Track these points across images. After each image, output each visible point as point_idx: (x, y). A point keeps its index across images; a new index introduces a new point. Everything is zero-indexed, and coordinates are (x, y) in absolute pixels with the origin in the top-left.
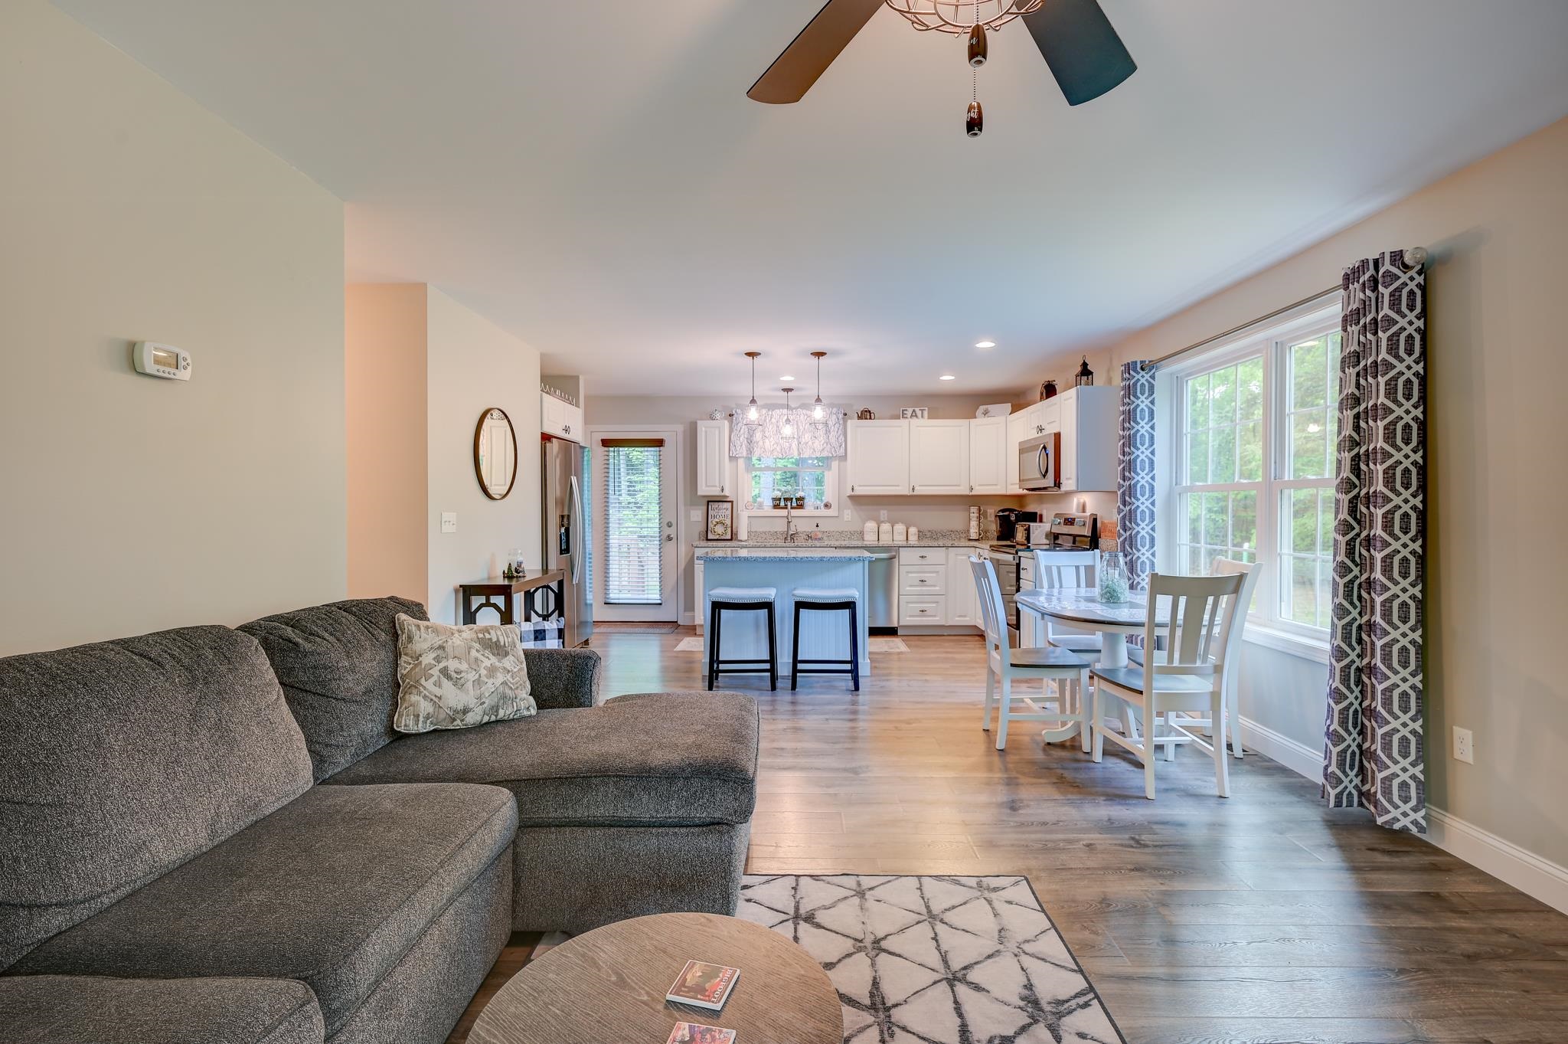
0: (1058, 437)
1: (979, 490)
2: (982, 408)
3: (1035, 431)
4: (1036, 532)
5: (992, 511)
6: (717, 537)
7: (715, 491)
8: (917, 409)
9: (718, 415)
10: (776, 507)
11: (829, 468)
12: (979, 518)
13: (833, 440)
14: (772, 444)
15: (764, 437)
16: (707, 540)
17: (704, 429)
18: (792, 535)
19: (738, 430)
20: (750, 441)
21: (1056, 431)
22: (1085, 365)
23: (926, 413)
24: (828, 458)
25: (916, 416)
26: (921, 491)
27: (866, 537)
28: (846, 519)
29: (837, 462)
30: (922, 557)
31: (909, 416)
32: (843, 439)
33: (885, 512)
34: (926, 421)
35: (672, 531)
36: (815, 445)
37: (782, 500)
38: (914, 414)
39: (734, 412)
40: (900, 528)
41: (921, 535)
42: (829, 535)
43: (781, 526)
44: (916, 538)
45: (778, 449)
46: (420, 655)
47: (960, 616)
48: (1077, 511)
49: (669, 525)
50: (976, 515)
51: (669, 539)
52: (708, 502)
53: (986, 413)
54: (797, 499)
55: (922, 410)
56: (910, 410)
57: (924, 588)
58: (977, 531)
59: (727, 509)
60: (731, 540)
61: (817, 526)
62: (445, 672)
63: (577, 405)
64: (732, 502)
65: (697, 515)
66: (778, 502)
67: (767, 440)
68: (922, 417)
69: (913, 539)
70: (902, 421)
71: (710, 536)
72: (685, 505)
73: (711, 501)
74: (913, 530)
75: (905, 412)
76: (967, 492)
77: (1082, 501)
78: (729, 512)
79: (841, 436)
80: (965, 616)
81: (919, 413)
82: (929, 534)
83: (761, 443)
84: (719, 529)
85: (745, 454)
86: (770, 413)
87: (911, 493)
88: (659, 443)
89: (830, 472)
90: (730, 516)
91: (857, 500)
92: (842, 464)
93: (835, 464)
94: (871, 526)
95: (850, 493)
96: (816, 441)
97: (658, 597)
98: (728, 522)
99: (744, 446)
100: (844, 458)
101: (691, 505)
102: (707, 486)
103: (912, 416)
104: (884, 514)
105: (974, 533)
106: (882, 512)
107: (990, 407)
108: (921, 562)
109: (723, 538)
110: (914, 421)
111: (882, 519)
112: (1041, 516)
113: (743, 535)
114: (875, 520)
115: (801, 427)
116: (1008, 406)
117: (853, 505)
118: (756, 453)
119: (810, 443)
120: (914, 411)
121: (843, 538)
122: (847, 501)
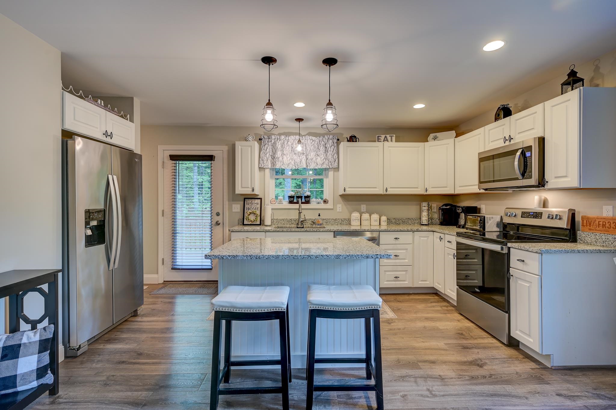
0: (542, 141)
1: (431, 191)
2: (432, 136)
3: (502, 141)
4: (490, 222)
5: (435, 206)
6: (250, 223)
7: (248, 191)
8: (388, 136)
9: (250, 138)
10: (291, 202)
11: (327, 176)
12: (428, 210)
13: (330, 157)
14: (288, 159)
15: (283, 154)
16: (244, 225)
17: (240, 147)
18: (302, 221)
19: (266, 148)
20: (273, 158)
21: (541, 135)
22: (574, 74)
23: (394, 138)
24: (325, 169)
25: (388, 141)
26: (391, 191)
27: (353, 223)
28: (338, 211)
29: (333, 172)
30: (396, 238)
31: (382, 140)
32: (337, 156)
33: (365, 206)
34: (394, 144)
35: (219, 219)
36: (318, 160)
37: (295, 198)
38: (386, 139)
39: (262, 137)
40: (375, 217)
41: (389, 221)
42: (327, 221)
43: (294, 215)
44: (386, 223)
45: (293, 163)
47: (422, 281)
48: (539, 207)
49: (218, 214)
50: (426, 208)
51: (218, 224)
53: (435, 138)
54: (305, 197)
55: (391, 137)
56: (383, 136)
57: (398, 261)
58: (427, 219)
59: (257, 204)
60: (260, 225)
61: (319, 215)
64: (261, 199)
65: (237, 207)
66: (292, 199)
67: (285, 157)
68: (391, 141)
69: (384, 226)
70: (377, 144)
71: (246, 222)
72: (229, 201)
73: (247, 198)
74: (384, 218)
75: (380, 138)
76: (423, 192)
77: (543, 198)
78: (259, 206)
79: (335, 155)
80: (426, 281)
81: (389, 138)
82: (394, 221)
83: (281, 159)
84: (252, 218)
85: (270, 166)
86: (287, 138)
87: (385, 193)
88: (210, 158)
89: (327, 179)
90: (259, 209)
91: (347, 198)
92: (336, 173)
93: (331, 173)
94: (355, 215)
95: (342, 192)
96: (319, 158)
97: (210, 264)
98: (258, 212)
99: (269, 160)
100: (337, 169)
101: (233, 201)
102: (242, 187)
103: (384, 140)
104: (363, 207)
105: (425, 220)
106: (362, 206)
107: (438, 134)
108: (395, 242)
109: (254, 223)
110: (386, 143)
111: (362, 211)
112: (480, 209)
113: (268, 221)
114: (358, 212)
115: (308, 148)
116: (453, 133)
117: (343, 201)
118: (277, 165)
119: (314, 159)
120: (386, 137)
121: (336, 224)
122: (340, 198)
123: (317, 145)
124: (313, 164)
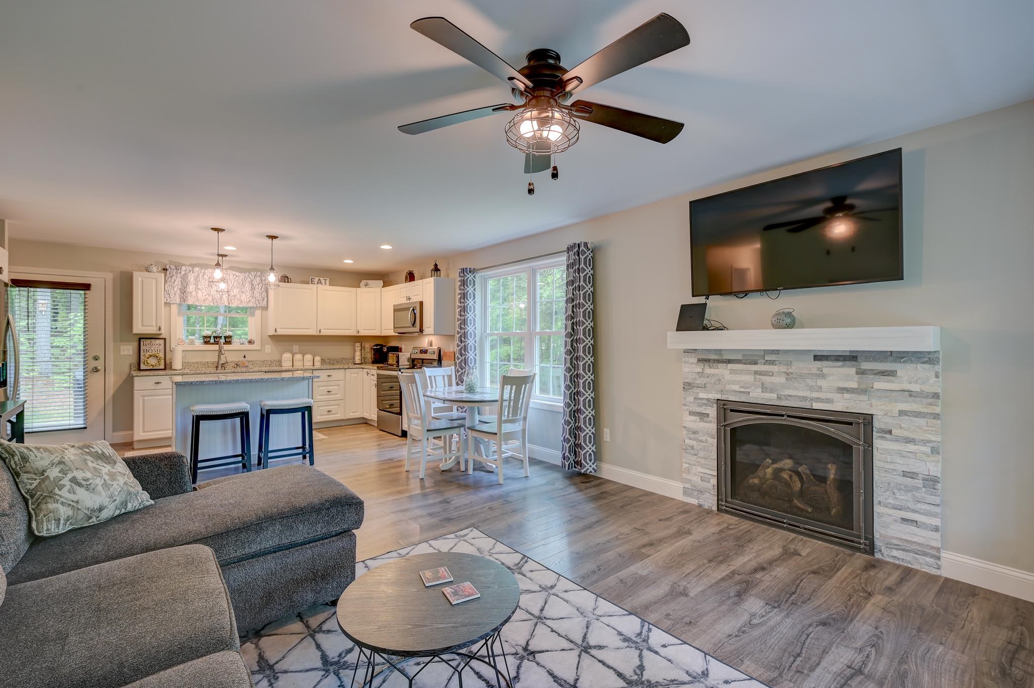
0: (421, 303)
1: (363, 333)
2: (364, 282)
3: (405, 299)
4: (403, 358)
5: (368, 346)
6: (151, 367)
7: (152, 330)
8: (321, 279)
9: (154, 269)
10: (206, 343)
11: (252, 315)
12: (361, 350)
13: (257, 294)
14: (204, 294)
15: (197, 289)
16: (140, 370)
17: (140, 278)
18: (222, 364)
19: (173, 281)
20: (183, 291)
21: (421, 300)
22: (436, 265)
23: (328, 282)
24: (253, 307)
25: (321, 283)
26: (325, 332)
27: (284, 364)
28: (266, 352)
29: (260, 311)
30: (329, 376)
31: (316, 283)
32: (266, 294)
34: (328, 287)
35: (99, 364)
36: (242, 298)
37: (212, 338)
38: (319, 282)
39: (168, 267)
40: (309, 357)
41: (323, 361)
42: (253, 363)
43: (212, 358)
44: (320, 364)
45: (210, 299)
46: (44, 471)
47: (353, 412)
48: (428, 346)
49: (96, 358)
50: (359, 348)
51: (96, 370)
52: (140, 339)
53: (366, 285)
54: (225, 337)
55: (325, 280)
56: (317, 279)
57: (330, 396)
58: (360, 358)
59: (160, 345)
60: (165, 369)
61: (245, 357)
62: (74, 480)
63: (4, 248)
64: (165, 339)
65: (128, 350)
66: (209, 339)
67: (200, 292)
68: (325, 284)
69: (318, 364)
70: (310, 286)
71: (143, 367)
72: (114, 341)
73: (141, 338)
74: (318, 359)
75: (313, 280)
76: (355, 334)
77: (430, 340)
78: (162, 347)
79: (264, 293)
80: (356, 412)
81: (323, 282)
82: (328, 361)
83: (194, 293)
84: (152, 361)
85: (178, 301)
86: (203, 271)
87: (318, 334)
88: (86, 287)
89: (253, 318)
90: (163, 351)
91: (277, 338)
92: (264, 312)
93: (258, 313)
94: (287, 356)
95: (272, 333)
96: (244, 295)
97: (82, 422)
98: (162, 355)
99: (177, 295)
100: (266, 308)
101: (121, 341)
102: (143, 325)
103: (318, 283)
104: (296, 348)
105: (358, 359)
106: (294, 347)
107: (369, 282)
108: (329, 379)
109: (156, 368)
110: (320, 286)
111: (294, 351)
112: (401, 348)
113: (178, 364)
114: (290, 352)
115: (230, 284)
116: (381, 283)
117: (273, 342)
118: (190, 301)
119: (238, 296)
120: (319, 279)
121: (265, 365)
122: (269, 339)
123: (241, 282)
124: (236, 301)
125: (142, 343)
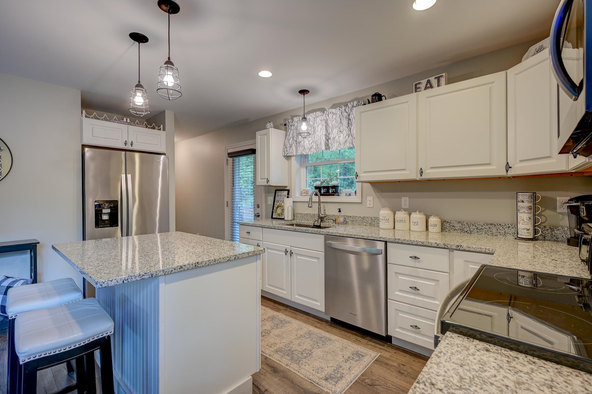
1: (519, 170)
6: (276, 216)
8: (433, 79)
9: (268, 125)
12: (534, 208)
14: (311, 142)
16: (272, 218)
18: (323, 217)
23: (443, 80)
26: (430, 174)
28: (368, 206)
31: (423, 88)
33: (407, 199)
34: (445, 88)
35: (259, 211)
36: (341, 138)
37: (322, 188)
38: (428, 85)
39: (288, 124)
41: (445, 226)
42: (354, 220)
44: (438, 230)
49: (258, 206)
51: (258, 215)
52: (276, 191)
55: (438, 79)
56: (424, 82)
57: (417, 298)
58: (530, 227)
59: (285, 196)
61: (340, 211)
64: (289, 190)
68: (438, 86)
72: (265, 193)
75: (418, 86)
76: (502, 172)
81: (434, 82)
83: (302, 143)
84: (279, 211)
87: (418, 178)
88: (253, 151)
91: (380, 187)
94: (386, 213)
96: (342, 135)
99: (293, 146)
103: (426, 87)
104: (405, 201)
106: (403, 199)
108: (412, 262)
111: (403, 207)
117: (375, 192)
119: (337, 137)
120: (429, 81)
122: (371, 189)
123: (339, 119)
124: (336, 144)
125: (277, 194)
